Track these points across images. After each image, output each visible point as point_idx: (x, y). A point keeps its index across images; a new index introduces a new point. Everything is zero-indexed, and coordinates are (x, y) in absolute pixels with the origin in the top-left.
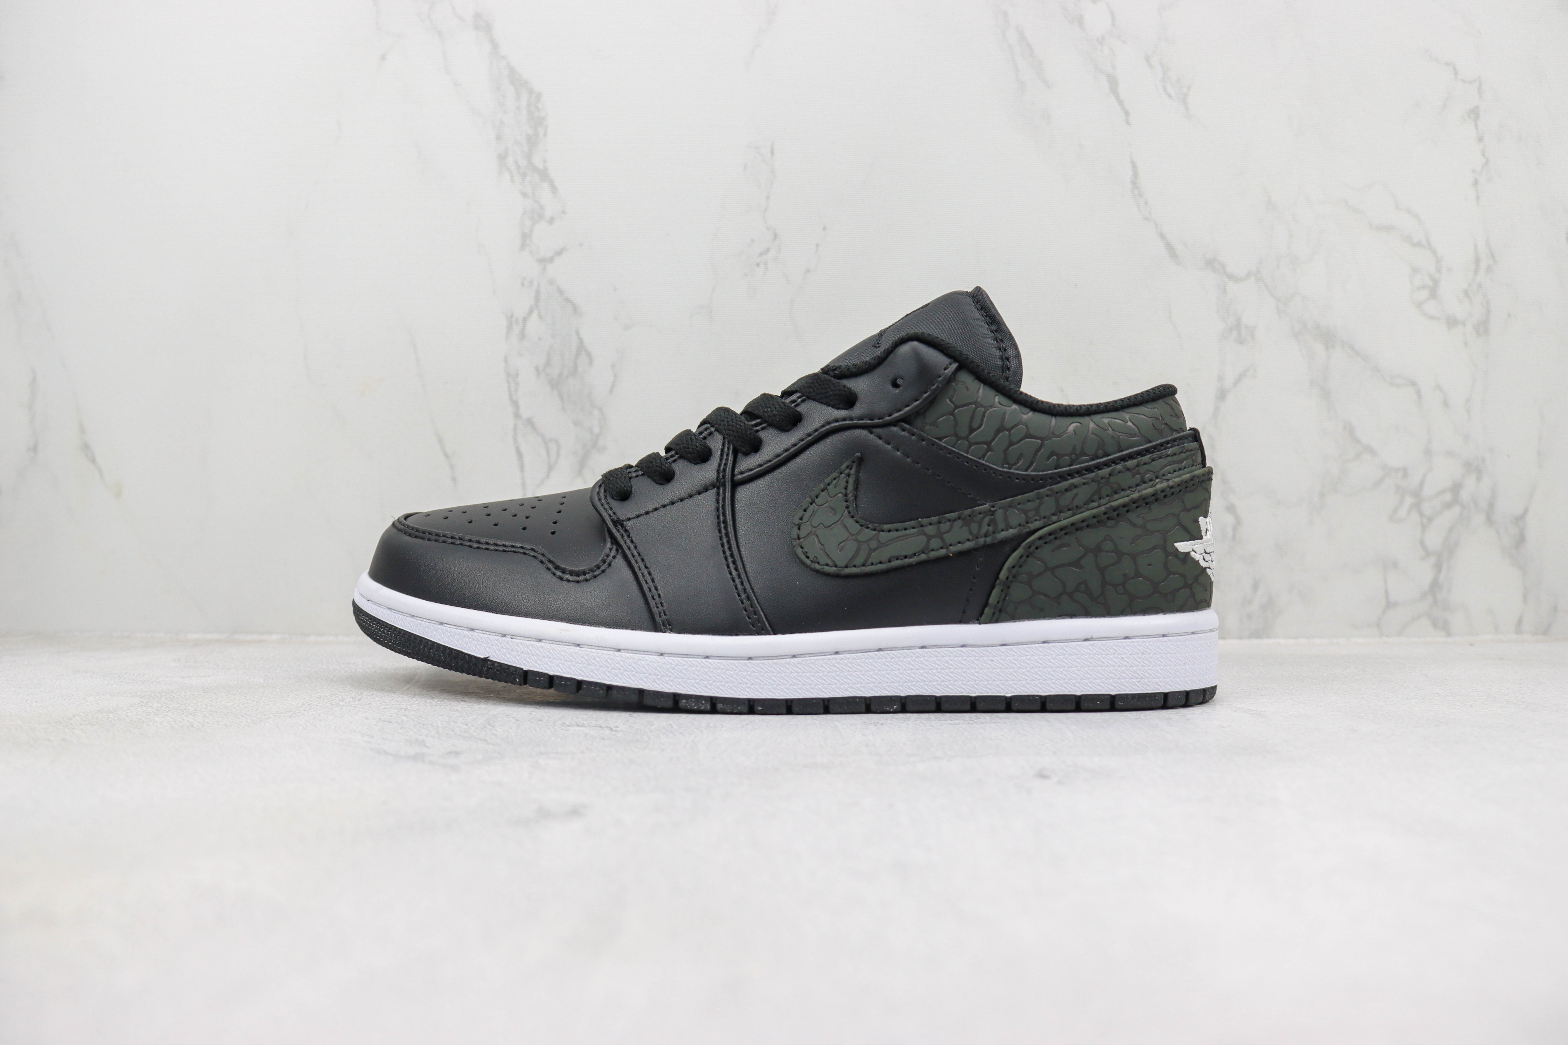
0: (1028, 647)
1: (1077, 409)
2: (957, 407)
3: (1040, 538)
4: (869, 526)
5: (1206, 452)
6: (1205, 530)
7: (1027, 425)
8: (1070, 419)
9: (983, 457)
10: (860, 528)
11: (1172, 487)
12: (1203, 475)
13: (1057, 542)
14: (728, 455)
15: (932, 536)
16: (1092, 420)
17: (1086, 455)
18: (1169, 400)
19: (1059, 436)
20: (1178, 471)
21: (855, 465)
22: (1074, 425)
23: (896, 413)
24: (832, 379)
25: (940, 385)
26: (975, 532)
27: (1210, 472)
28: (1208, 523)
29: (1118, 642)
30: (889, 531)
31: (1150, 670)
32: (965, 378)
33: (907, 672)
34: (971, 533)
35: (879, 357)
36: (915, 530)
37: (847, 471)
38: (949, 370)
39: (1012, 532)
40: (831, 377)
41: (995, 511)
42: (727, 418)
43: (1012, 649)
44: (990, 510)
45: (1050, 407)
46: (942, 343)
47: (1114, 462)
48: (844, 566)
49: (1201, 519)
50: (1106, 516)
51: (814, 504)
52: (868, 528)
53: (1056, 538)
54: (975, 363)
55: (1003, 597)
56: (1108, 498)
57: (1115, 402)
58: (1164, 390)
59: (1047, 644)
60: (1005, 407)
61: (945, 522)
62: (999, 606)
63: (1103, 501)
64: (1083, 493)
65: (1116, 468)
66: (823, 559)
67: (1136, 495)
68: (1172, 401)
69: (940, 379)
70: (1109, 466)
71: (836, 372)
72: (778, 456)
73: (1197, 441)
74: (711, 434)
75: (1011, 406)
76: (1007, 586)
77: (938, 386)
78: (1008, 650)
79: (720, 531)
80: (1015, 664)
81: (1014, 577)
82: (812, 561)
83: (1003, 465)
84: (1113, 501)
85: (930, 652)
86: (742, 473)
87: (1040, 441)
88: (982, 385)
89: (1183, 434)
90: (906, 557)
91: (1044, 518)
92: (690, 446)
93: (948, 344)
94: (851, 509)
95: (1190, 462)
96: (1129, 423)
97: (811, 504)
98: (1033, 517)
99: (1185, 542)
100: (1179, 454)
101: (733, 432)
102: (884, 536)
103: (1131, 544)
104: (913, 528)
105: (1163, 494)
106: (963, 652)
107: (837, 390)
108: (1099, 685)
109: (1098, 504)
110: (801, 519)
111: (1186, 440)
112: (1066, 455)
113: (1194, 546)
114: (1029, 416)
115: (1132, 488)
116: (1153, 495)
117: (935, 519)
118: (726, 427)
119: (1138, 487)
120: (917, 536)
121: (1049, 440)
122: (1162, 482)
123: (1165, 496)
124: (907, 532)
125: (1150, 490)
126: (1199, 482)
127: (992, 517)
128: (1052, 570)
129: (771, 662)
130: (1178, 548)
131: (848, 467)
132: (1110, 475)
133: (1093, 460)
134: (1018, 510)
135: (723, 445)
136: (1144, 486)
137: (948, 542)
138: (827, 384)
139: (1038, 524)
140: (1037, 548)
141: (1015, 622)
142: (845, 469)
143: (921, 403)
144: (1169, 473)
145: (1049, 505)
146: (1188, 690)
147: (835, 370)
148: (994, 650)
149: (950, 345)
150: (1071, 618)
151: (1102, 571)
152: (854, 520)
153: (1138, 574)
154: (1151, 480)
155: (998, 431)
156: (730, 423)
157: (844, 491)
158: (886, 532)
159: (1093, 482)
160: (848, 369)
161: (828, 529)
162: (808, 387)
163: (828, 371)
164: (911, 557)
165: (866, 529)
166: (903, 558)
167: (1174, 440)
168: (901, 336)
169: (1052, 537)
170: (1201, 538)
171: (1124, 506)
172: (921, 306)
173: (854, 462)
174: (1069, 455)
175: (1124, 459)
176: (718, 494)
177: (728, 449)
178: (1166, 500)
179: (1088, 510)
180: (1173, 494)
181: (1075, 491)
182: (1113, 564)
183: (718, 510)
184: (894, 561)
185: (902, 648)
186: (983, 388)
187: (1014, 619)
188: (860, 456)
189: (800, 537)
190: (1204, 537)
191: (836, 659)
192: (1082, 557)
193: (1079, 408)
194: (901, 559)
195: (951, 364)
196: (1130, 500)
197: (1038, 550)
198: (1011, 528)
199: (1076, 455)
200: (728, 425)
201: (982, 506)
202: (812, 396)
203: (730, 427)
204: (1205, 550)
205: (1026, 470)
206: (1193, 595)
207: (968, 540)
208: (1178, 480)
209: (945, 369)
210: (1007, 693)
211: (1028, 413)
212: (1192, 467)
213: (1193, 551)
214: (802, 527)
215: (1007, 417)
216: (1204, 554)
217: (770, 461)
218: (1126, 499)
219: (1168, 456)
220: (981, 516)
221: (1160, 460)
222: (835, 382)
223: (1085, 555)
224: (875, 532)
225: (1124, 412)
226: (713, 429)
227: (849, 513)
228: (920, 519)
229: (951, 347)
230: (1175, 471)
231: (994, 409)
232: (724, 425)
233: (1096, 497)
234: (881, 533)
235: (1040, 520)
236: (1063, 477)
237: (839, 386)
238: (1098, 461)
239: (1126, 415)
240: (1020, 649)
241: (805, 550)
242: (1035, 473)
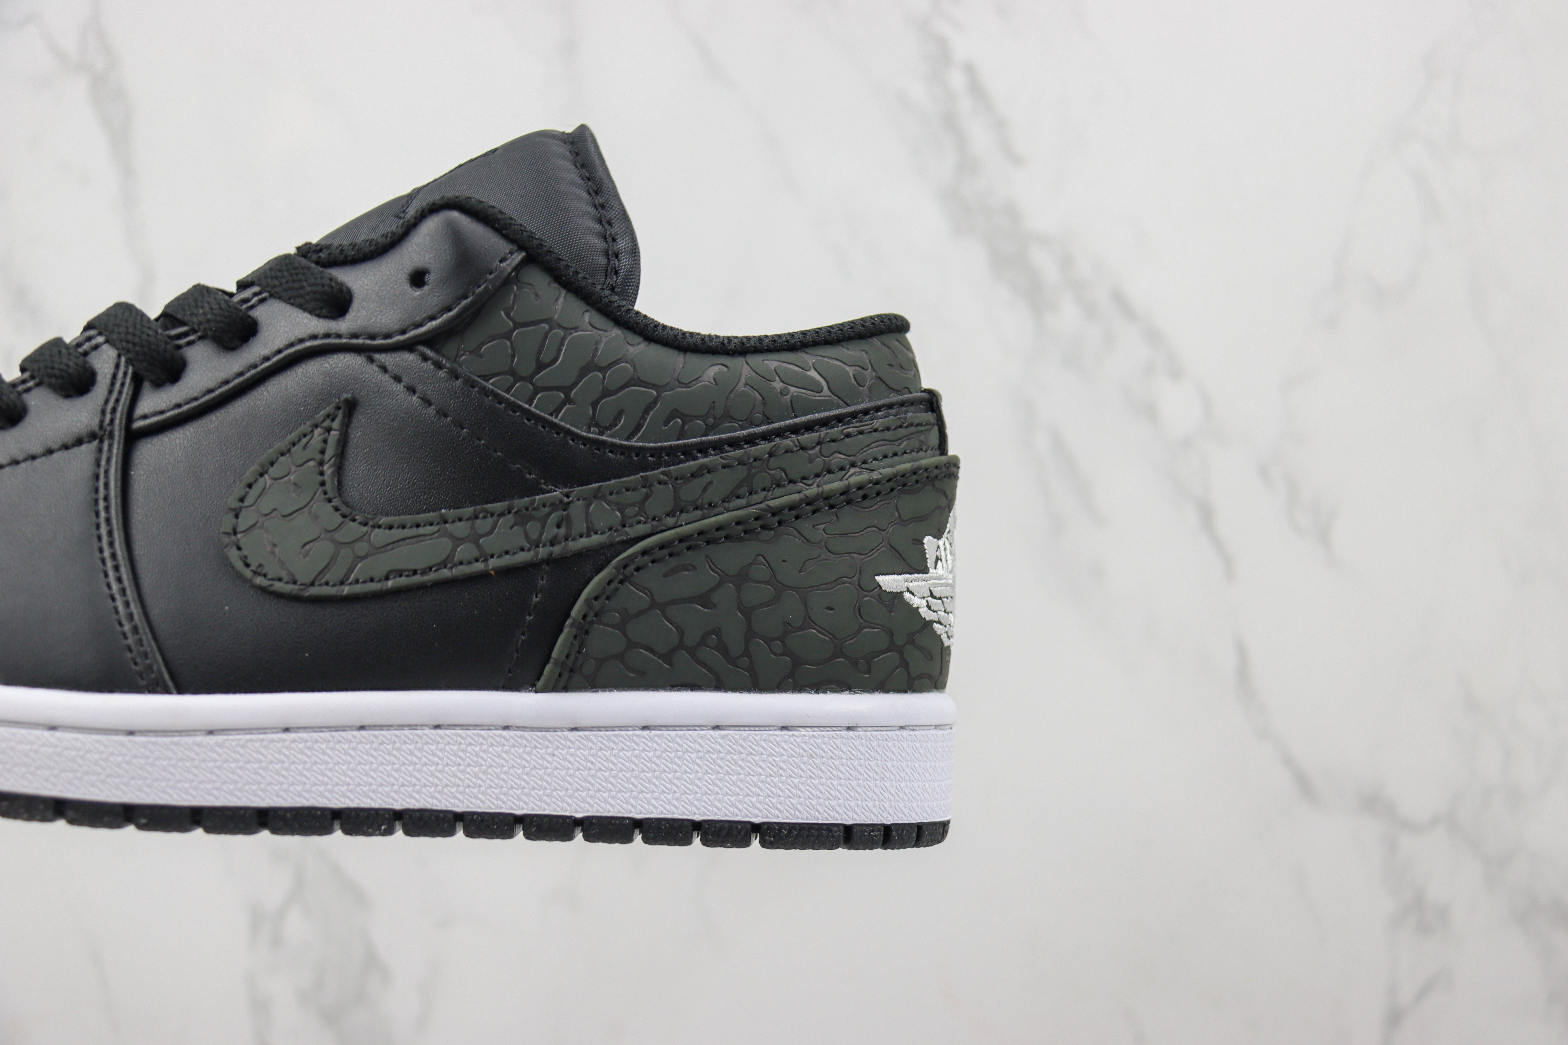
0: (615, 736)
1: (722, 343)
2: (517, 325)
3: (644, 552)
4: (357, 517)
5: (949, 431)
6: (934, 559)
7: (634, 365)
8: (709, 359)
9: (557, 411)
10: (341, 519)
11: (877, 482)
12: (936, 467)
13: (674, 562)
14: (123, 385)
15: (461, 539)
16: (747, 364)
17: (733, 419)
18: (891, 340)
19: (686, 385)
20: (892, 457)
21: (340, 414)
22: (716, 369)
23: (413, 329)
24: (313, 265)
25: (490, 287)
26: (534, 536)
27: (954, 464)
28: (942, 548)
29: (770, 735)
30: (391, 527)
31: (822, 784)
32: (538, 279)
33: (406, 769)
34: (527, 537)
35: (393, 234)
36: (435, 528)
37: (327, 423)
38: (508, 262)
39: (596, 539)
40: (312, 262)
41: (569, 503)
42: (127, 321)
43: (587, 738)
44: (561, 501)
45: (675, 336)
46: (500, 216)
47: (779, 433)
48: (309, 583)
49: (928, 540)
50: (760, 522)
51: (266, 476)
52: (354, 520)
53: (671, 555)
54: (553, 255)
55: (576, 648)
56: (764, 493)
57: (792, 335)
58: (882, 322)
59: (648, 732)
60: (600, 332)
61: (485, 517)
62: (570, 662)
63: (755, 498)
64: (723, 482)
65: (781, 443)
66: (272, 570)
67: (812, 491)
68: (896, 342)
69: (491, 277)
70: (770, 440)
71: (322, 255)
72: (211, 391)
73: (933, 411)
74: (96, 347)
75: (611, 331)
76: (583, 631)
77: (486, 288)
78: (582, 738)
79: (97, 514)
80: (592, 763)
81: (596, 615)
82: (255, 573)
83: (589, 428)
84: (772, 499)
85: (448, 736)
86: (145, 417)
87: (655, 393)
88: (564, 292)
89: (907, 396)
90: (415, 572)
91: (654, 519)
92: (56, 365)
93: (511, 219)
94: (328, 487)
95: (915, 443)
96: (813, 373)
97: (262, 475)
98: (635, 516)
99: (896, 577)
100: (895, 429)
101: (134, 344)
102: (379, 536)
103: (800, 572)
104: (431, 524)
105: (861, 493)
106: (505, 738)
107: (318, 284)
108: (733, 805)
109: (747, 503)
110: (242, 500)
111: (912, 408)
112: (698, 417)
113: (911, 584)
114: (639, 349)
115: (807, 479)
116: (842, 494)
117: (469, 511)
118: (123, 336)
119: (818, 480)
120: (438, 537)
121: (670, 390)
122: (860, 473)
123: (865, 497)
124: (421, 530)
125: (837, 485)
126: (928, 477)
127: (566, 512)
128: (663, 607)
129: (167, 740)
130: (881, 584)
131: (328, 416)
132: (771, 455)
133: (743, 428)
134: (609, 503)
135: (117, 366)
136: (828, 477)
137: (489, 551)
138: (304, 274)
139: (641, 529)
140: (638, 569)
141: (596, 692)
142: (324, 421)
143: (458, 316)
144: (875, 459)
145: (662, 499)
146: (888, 823)
147: (321, 250)
148: (556, 737)
149: (513, 222)
150: (692, 690)
151: (747, 612)
152: (333, 506)
153: (808, 621)
154: (842, 469)
155: (585, 371)
156: (131, 330)
157: (318, 457)
158: (385, 528)
159: (739, 464)
160: (342, 251)
161: (287, 519)
162: (272, 278)
163: (309, 252)
164: (424, 572)
165: (351, 523)
166: (411, 573)
167: (890, 406)
168: (432, 200)
169: (665, 552)
170: (925, 570)
171: (791, 508)
172: (483, 152)
173: (338, 408)
174: (704, 418)
175: (795, 430)
176: (100, 450)
177: (125, 374)
178: (866, 503)
179: (728, 511)
180: (878, 494)
181: (708, 477)
182: (767, 604)
183: (97, 477)
184: (395, 577)
185: (401, 727)
186: (565, 297)
187: (594, 688)
188: (350, 399)
189: (239, 530)
190: (931, 570)
191: (284, 740)
192: (713, 589)
193: (726, 342)
194: (407, 576)
195: (511, 253)
196: (801, 500)
197: (641, 572)
198: (596, 533)
199: (715, 418)
200: (127, 333)
201: (550, 494)
202: (276, 292)
203: (130, 337)
204: (931, 591)
205: (628, 438)
206: (904, 664)
207: (522, 549)
208: (889, 471)
209: (501, 261)
210: (576, 811)
211: (639, 344)
212: (918, 452)
213: (908, 590)
214: (242, 515)
215: (601, 347)
216: (930, 599)
217: (196, 399)
218: (796, 497)
219: (876, 430)
220: (547, 510)
221: (861, 436)
222: (316, 271)
223: (720, 584)
224: (365, 529)
225: (806, 352)
226: (100, 339)
227: (325, 493)
228: (443, 511)
229: (515, 225)
230: (885, 457)
231: (580, 333)
232: (119, 333)
233: (744, 490)
234: (377, 530)
235: (645, 523)
236: (688, 452)
237: (322, 278)
238: (751, 430)
239: (808, 358)
240: (601, 737)
241: (245, 552)
242: (641, 444)
